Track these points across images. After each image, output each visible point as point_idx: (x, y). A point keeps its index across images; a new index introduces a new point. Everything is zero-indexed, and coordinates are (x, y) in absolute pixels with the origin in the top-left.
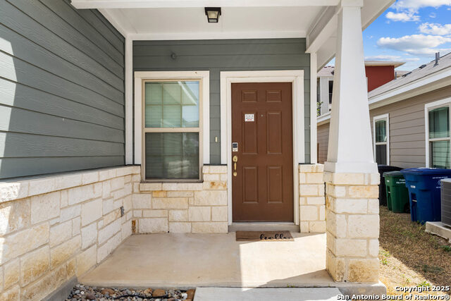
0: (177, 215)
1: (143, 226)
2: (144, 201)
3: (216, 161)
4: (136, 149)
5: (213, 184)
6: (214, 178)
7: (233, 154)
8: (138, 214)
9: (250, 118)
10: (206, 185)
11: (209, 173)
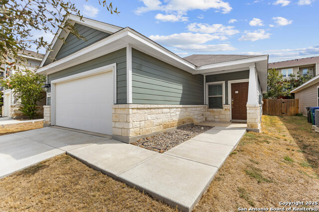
0: (216, 117)
1: (208, 119)
2: (208, 113)
3: (227, 103)
4: (206, 101)
5: (226, 109)
6: (226, 108)
7: (232, 102)
8: (207, 116)
9: (237, 92)
10: (224, 109)
11: (225, 107)
